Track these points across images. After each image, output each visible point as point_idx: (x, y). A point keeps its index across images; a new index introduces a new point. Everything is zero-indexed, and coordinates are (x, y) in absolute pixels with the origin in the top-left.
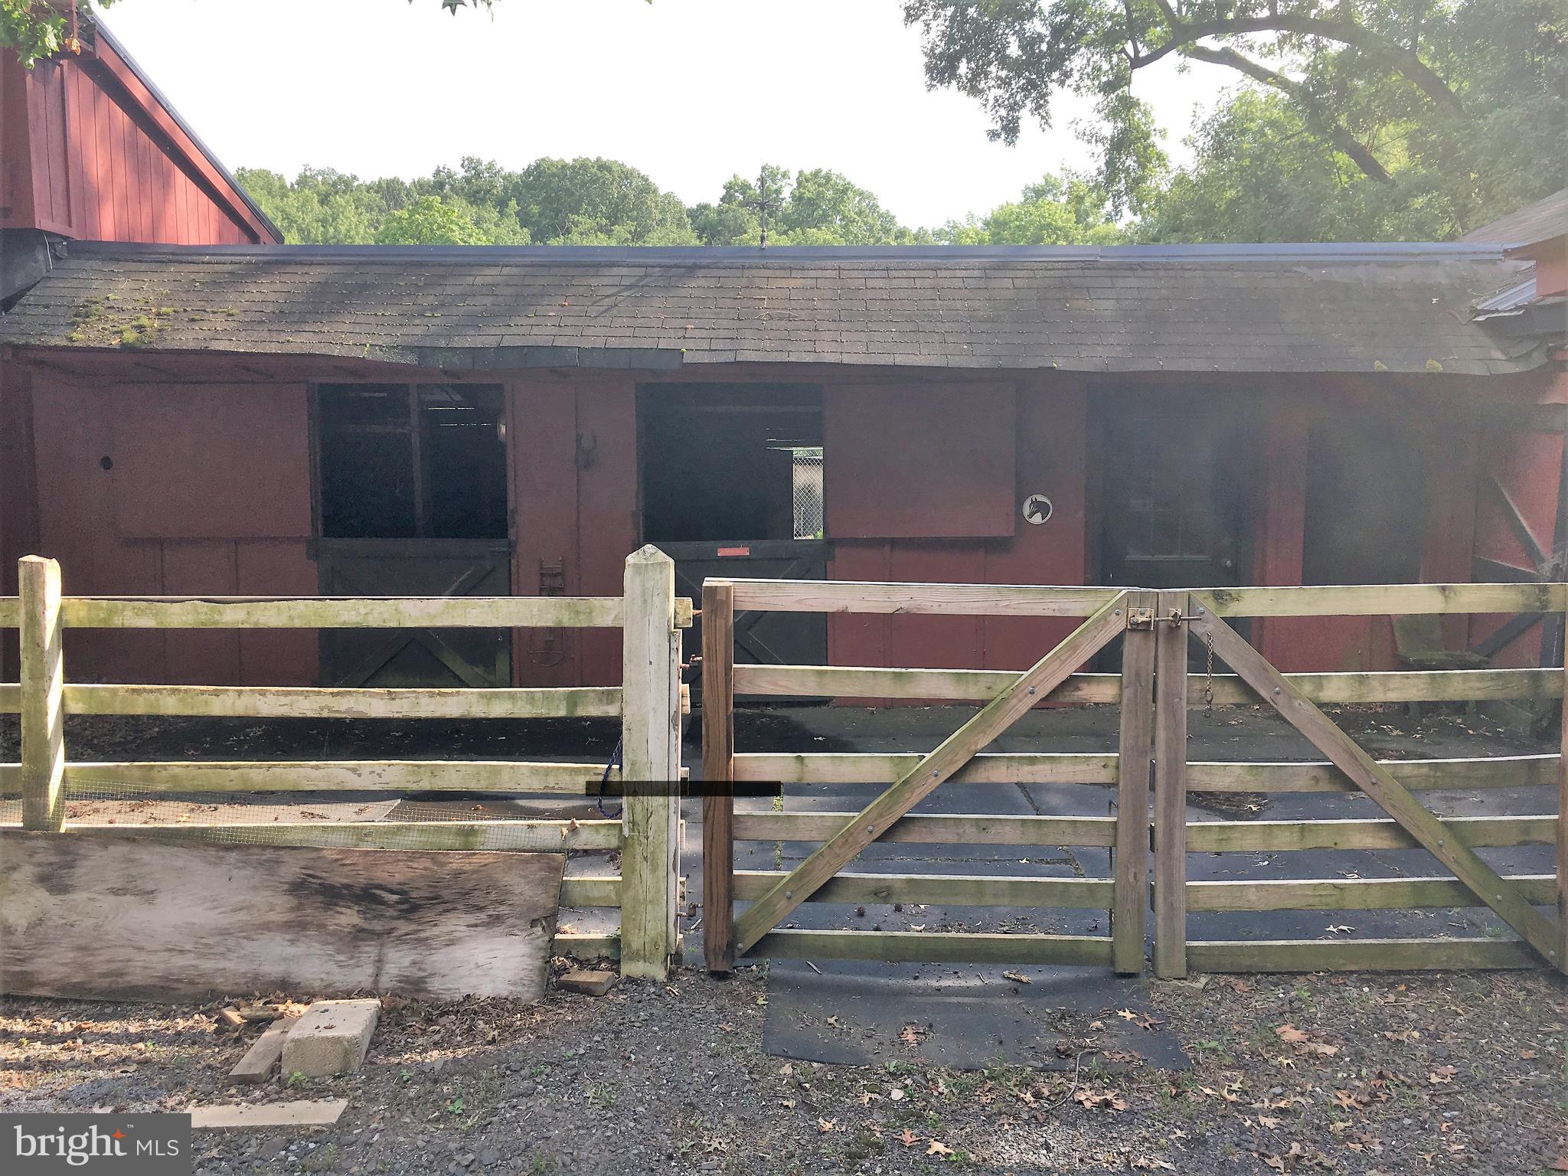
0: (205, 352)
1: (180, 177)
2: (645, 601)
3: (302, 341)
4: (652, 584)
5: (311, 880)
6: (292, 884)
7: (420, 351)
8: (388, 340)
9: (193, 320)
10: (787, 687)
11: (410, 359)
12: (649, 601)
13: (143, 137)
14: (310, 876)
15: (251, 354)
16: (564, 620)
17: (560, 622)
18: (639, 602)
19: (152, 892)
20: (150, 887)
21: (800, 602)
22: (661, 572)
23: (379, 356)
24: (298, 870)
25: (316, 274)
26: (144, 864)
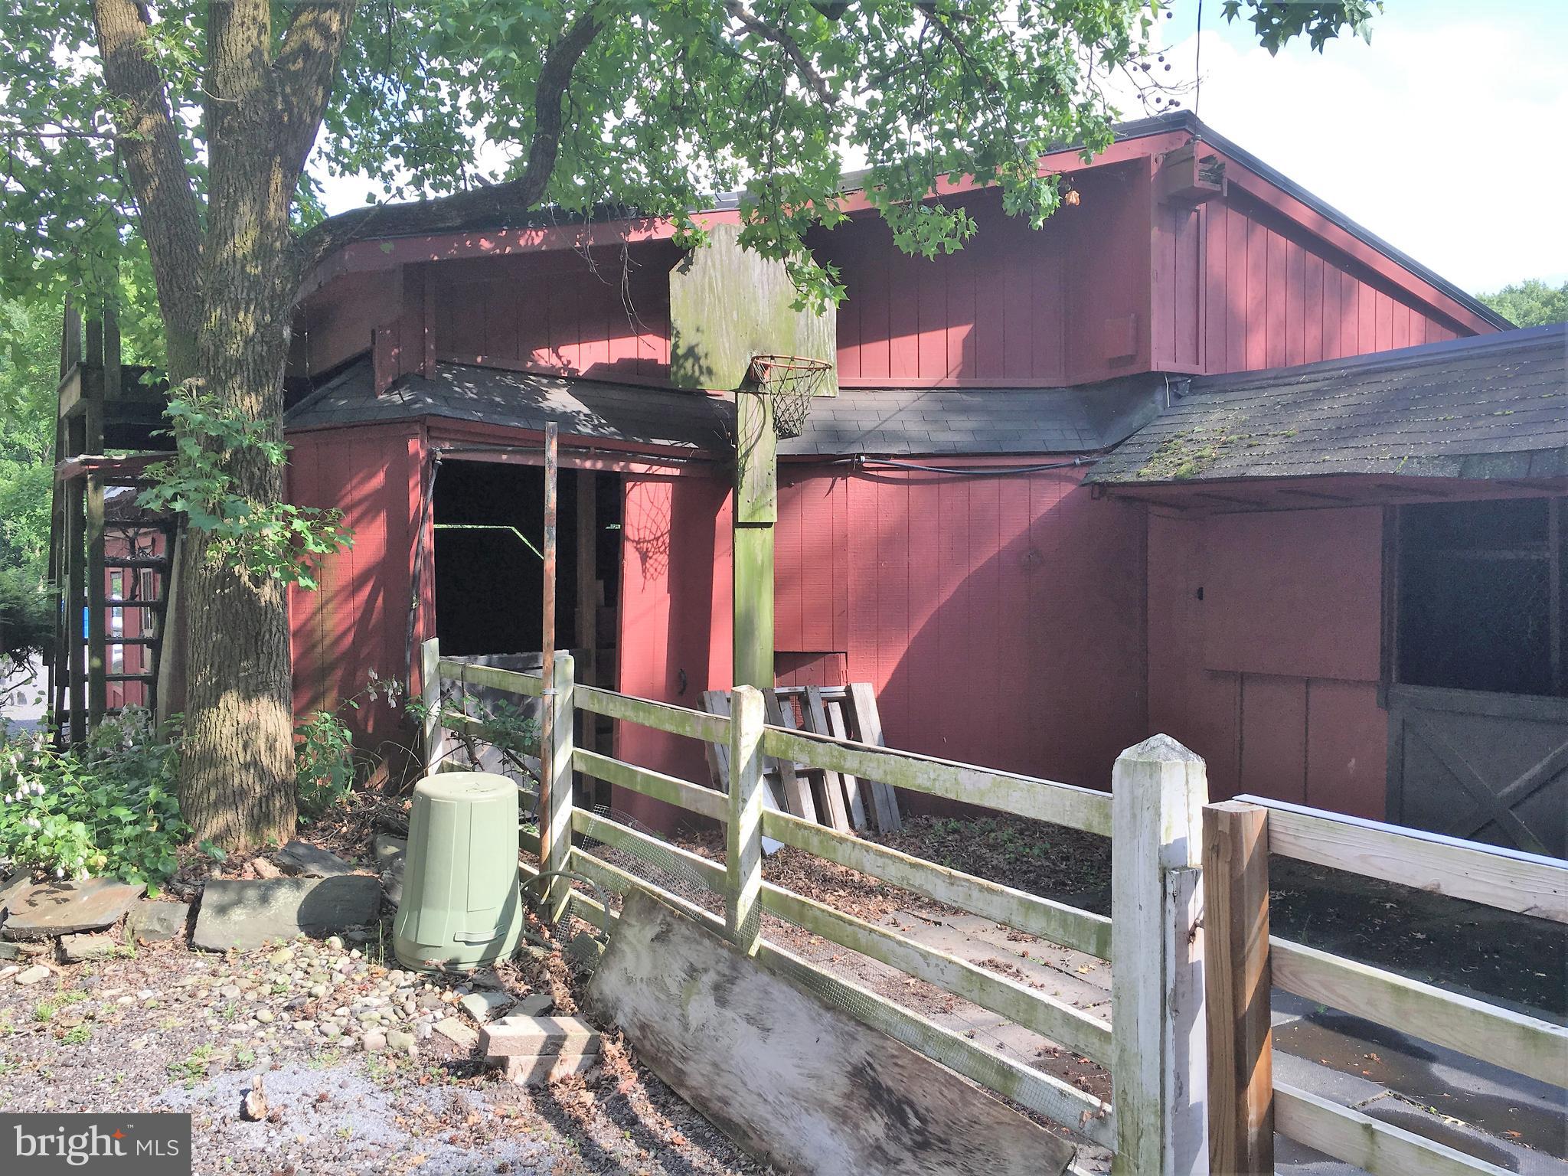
0: (1243, 479)
1: (1367, 292)
2: (1134, 816)
3: (1337, 461)
4: (1141, 791)
5: (868, 1069)
6: (855, 1068)
7: (1465, 459)
8: (1433, 451)
9: (1250, 446)
10: (1344, 998)
11: (1451, 471)
12: (1139, 817)
13: (1312, 258)
14: (869, 1064)
15: (1283, 478)
16: (1095, 823)
17: (1091, 825)
18: (1128, 814)
19: (768, 1030)
20: (769, 1025)
21: (1363, 858)
22: (1151, 776)
23: (1416, 470)
24: (863, 1053)
25: (1399, 379)
26: (772, 1000)
